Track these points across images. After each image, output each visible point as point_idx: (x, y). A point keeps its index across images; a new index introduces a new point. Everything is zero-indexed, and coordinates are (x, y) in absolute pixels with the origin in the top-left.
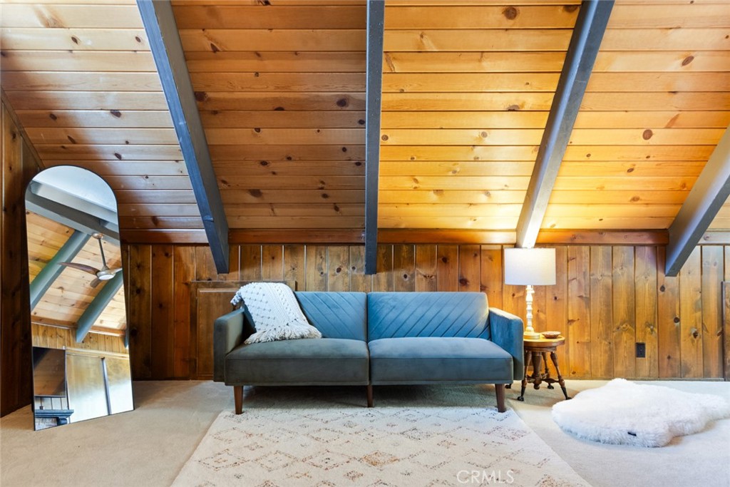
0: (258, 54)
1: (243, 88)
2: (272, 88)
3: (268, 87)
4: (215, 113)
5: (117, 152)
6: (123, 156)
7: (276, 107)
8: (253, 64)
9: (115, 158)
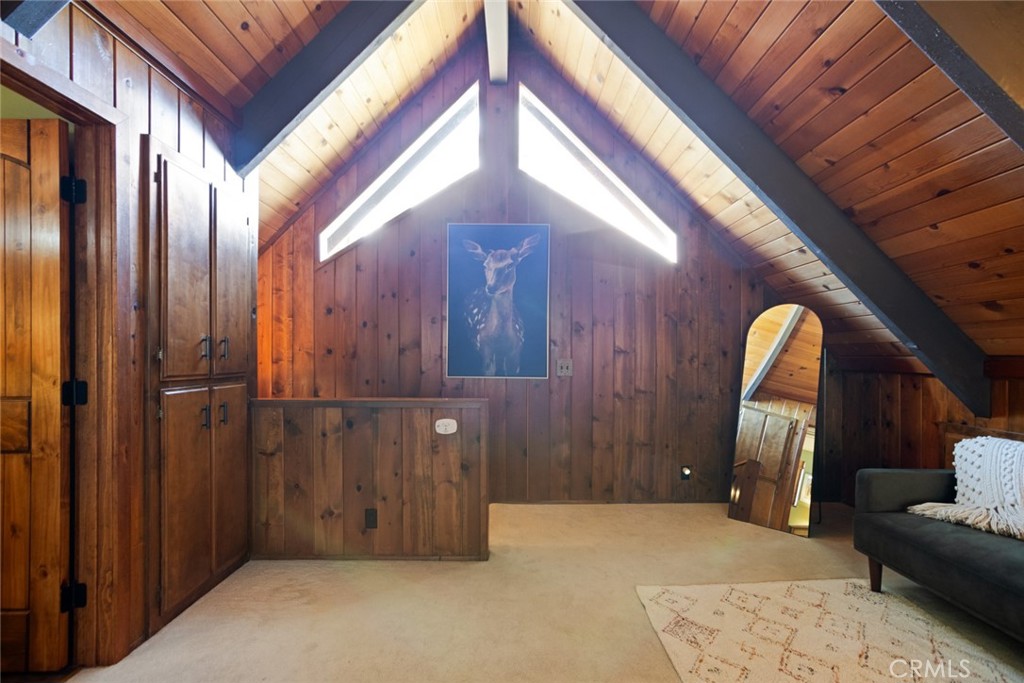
0: (871, 145)
1: (882, 188)
2: (914, 173)
3: (908, 174)
4: (875, 223)
5: (826, 284)
6: (830, 287)
7: (937, 192)
8: (875, 158)
9: (825, 289)
